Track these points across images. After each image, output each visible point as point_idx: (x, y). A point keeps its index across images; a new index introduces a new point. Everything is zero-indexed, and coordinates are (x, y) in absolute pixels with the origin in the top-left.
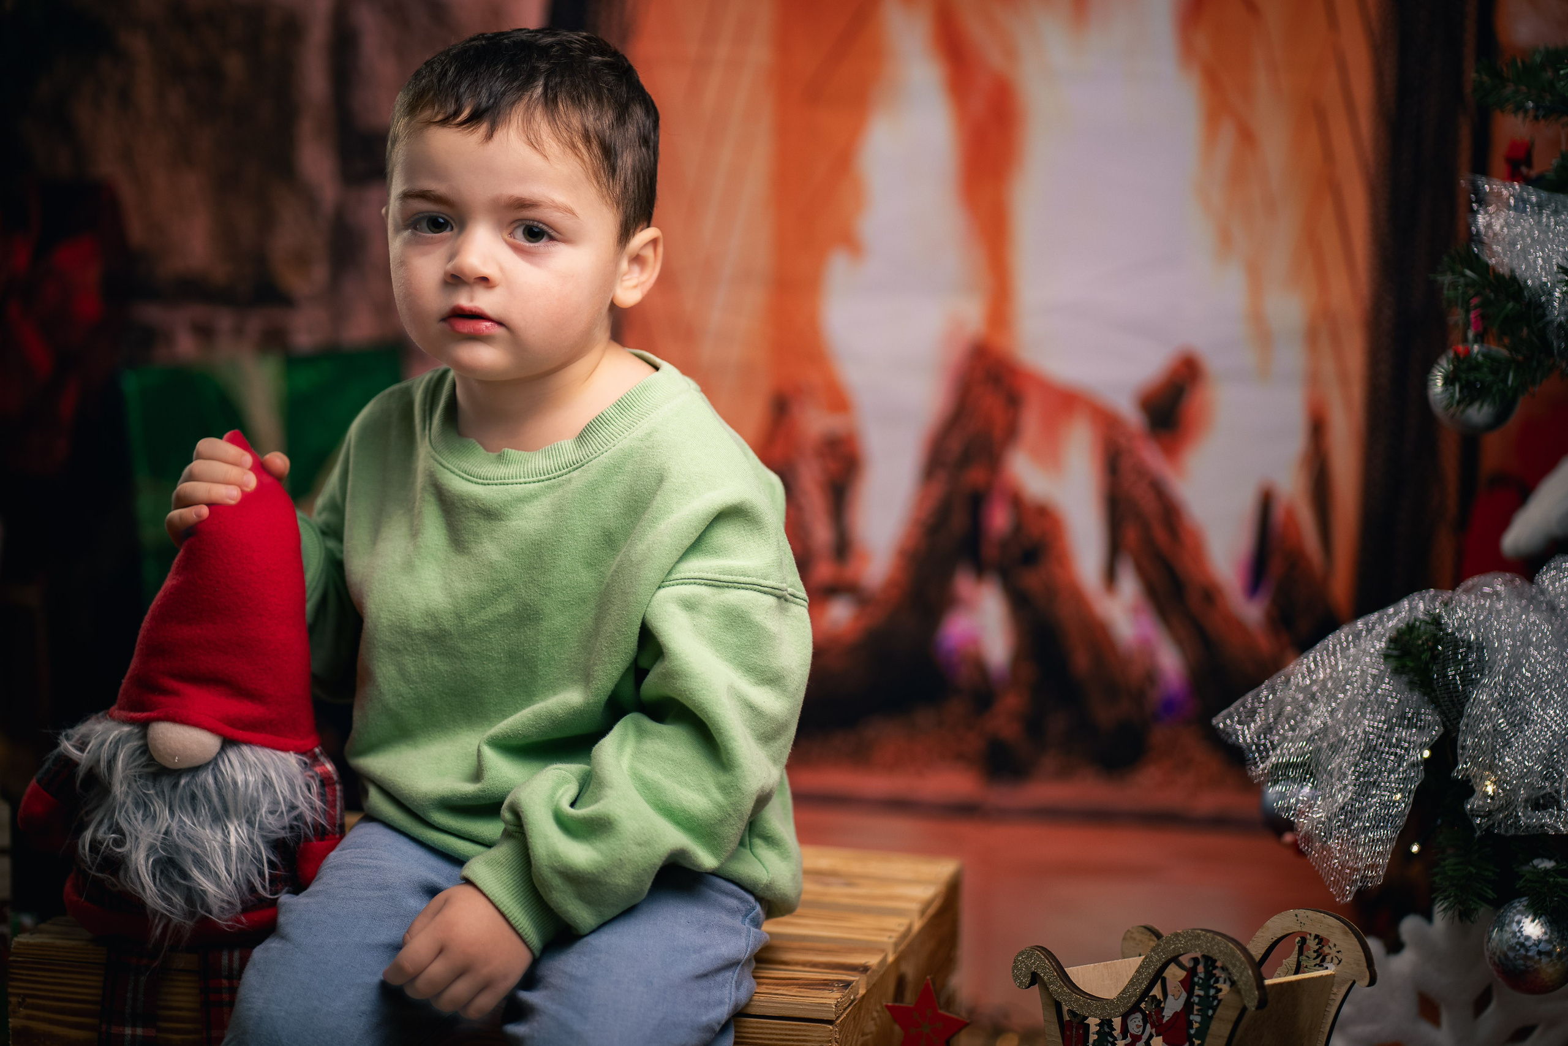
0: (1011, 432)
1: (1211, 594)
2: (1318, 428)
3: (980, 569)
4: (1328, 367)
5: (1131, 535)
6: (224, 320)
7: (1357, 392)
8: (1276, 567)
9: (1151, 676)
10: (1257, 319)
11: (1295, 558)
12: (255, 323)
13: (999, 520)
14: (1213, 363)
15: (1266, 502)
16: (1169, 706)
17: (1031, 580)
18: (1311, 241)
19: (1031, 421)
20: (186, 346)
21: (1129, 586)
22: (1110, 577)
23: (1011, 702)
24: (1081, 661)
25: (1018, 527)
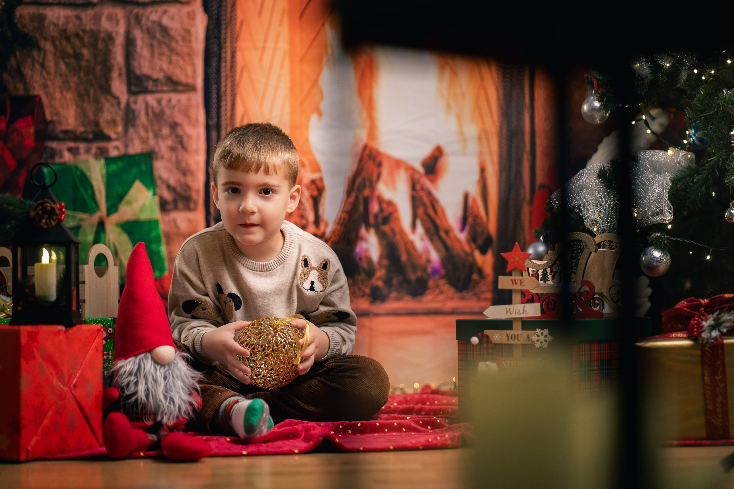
0: (379, 176)
1: (447, 231)
2: (483, 170)
3: (368, 226)
4: (486, 150)
5: (420, 211)
6: (82, 146)
7: (496, 158)
8: (470, 220)
9: (429, 261)
10: (461, 133)
11: (476, 217)
12: (94, 147)
13: (375, 208)
14: (447, 149)
15: (466, 197)
16: (435, 271)
17: (386, 228)
18: (477, 107)
19: (385, 171)
20: (67, 156)
21: (420, 229)
22: (414, 226)
23: (380, 273)
24: (404, 257)
25: (381, 210)
